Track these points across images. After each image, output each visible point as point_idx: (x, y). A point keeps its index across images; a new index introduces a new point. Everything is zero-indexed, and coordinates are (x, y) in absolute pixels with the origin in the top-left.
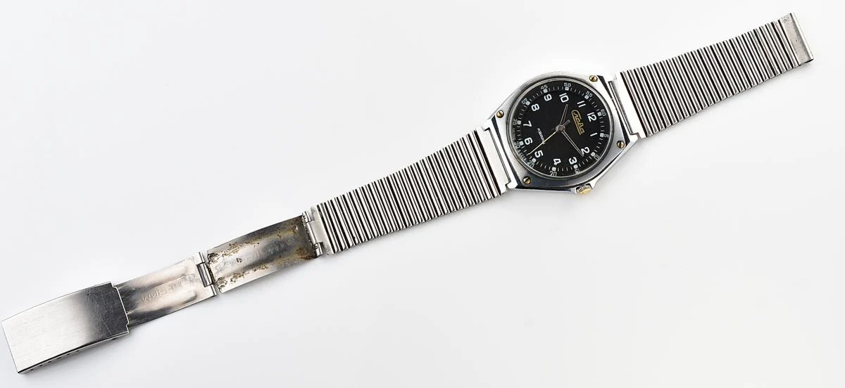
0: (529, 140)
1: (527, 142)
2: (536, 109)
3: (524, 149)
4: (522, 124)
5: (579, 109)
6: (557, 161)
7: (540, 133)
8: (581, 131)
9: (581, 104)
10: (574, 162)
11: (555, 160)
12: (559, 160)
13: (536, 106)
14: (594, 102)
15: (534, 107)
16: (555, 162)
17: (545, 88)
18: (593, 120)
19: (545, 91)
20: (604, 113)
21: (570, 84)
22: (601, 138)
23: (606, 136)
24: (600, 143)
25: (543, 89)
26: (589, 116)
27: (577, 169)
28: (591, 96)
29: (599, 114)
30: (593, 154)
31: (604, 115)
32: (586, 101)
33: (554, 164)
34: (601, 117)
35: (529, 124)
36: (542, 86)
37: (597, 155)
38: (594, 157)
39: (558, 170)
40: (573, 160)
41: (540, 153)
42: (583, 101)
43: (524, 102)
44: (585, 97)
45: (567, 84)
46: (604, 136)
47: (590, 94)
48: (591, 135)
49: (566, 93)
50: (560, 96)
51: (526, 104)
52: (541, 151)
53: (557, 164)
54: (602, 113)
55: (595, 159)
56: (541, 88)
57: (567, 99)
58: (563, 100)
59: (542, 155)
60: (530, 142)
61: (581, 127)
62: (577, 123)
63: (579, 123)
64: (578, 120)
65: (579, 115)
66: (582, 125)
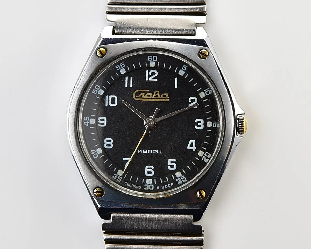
0: (149, 170)
1: (149, 173)
2: (111, 143)
3: (158, 181)
4: (123, 169)
5: (135, 88)
6: (192, 145)
8: (165, 98)
9: (129, 82)
10: (202, 124)
11: (189, 147)
12: (191, 141)
13: (107, 141)
14: (134, 65)
15: (108, 145)
16: (191, 148)
17: (88, 120)
18: (156, 75)
19: (93, 121)
20: (153, 59)
21: (97, 85)
22: (185, 75)
23: (186, 68)
24: (192, 80)
25: (89, 123)
26: (149, 78)
27: (214, 124)
28: (123, 65)
29: (152, 64)
30: (202, 95)
31: (156, 59)
32: (128, 74)
33: (193, 150)
34: (156, 64)
35: (128, 161)
36: (85, 123)
37: (205, 90)
38: (207, 95)
39: (204, 148)
40: (199, 124)
41: (172, 163)
42: (127, 78)
43: (96, 156)
44: (122, 74)
45: (95, 89)
46: (184, 71)
47: (121, 65)
48: (176, 87)
49: (107, 97)
50: (107, 105)
51: (99, 153)
52: (169, 160)
53: (195, 147)
54: (152, 61)
55: (209, 95)
56: (87, 125)
57: (114, 98)
58: (114, 103)
59: (176, 161)
60: (153, 169)
61: (159, 95)
62: (152, 98)
63: (154, 96)
64: (148, 96)
65: (143, 91)
66: (156, 93)
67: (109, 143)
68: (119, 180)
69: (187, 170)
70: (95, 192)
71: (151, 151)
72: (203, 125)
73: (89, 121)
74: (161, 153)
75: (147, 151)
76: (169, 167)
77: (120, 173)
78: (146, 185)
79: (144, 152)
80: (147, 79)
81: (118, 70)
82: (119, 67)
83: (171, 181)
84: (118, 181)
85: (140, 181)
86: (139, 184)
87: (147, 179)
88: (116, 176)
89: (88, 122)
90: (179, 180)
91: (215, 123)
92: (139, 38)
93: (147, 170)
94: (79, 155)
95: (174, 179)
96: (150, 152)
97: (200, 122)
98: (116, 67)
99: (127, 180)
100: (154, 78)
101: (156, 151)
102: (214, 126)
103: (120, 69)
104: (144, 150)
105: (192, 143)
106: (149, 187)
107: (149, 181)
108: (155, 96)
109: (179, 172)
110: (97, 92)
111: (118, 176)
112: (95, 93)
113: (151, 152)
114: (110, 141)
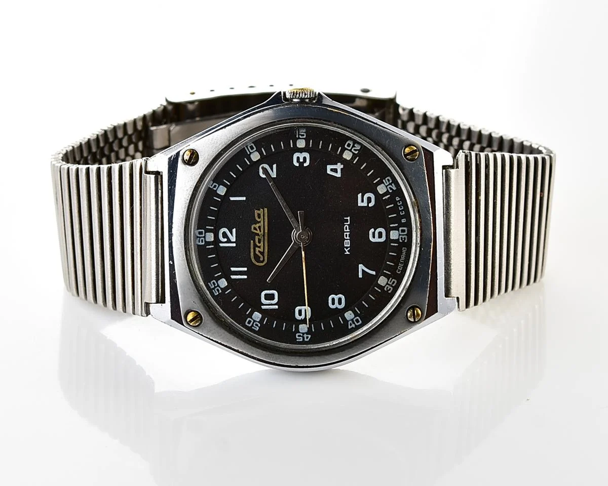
0: (376, 236)
1: (380, 235)
2: (336, 297)
3: (393, 221)
4: (376, 277)
6: (335, 170)
7: (347, 243)
8: (262, 215)
9: (239, 272)
10: (301, 156)
11: (339, 175)
12: (329, 172)
13: (333, 303)
14: (213, 266)
15: (340, 303)
16: (339, 171)
17: (302, 335)
18: (227, 230)
19: (303, 328)
20: (201, 236)
21: (247, 324)
22: (225, 185)
23: (215, 184)
24: (232, 174)
25: (307, 333)
26: (232, 241)
27: (300, 137)
28: (214, 283)
29: (210, 237)
30: (255, 157)
31: (202, 232)
32: (227, 275)
33: (342, 167)
34: (210, 231)
35: (363, 270)
36: (306, 340)
37: (248, 152)
38: (255, 149)
39: (339, 150)
40: (301, 160)
41: (364, 200)
42: (233, 277)
43: (357, 321)
44: (226, 284)
45: (252, 325)
46: (218, 187)
47: (213, 287)
48: (244, 198)
49: (263, 307)
50: (276, 307)
51: (353, 316)
52: (359, 205)
53: (337, 164)
54: (204, 237)
55: (255, 145)
56: (310, 336)
57: (266, 295)
58: (273, 295)
59: (360, 194)
60: (375, 230)
61: (258, 225)
62: (264, 236)
63: (260, 233)
64: (259, 242)
65: (252, 250)
66: (255, 229)
67: (336, 301)
68: (394, 282)
69: (374, 177)
70: (415, 319)
71: (346, 235)
72: (303, 153)
73: (302, 333)
74: (349, 218)
75: (347, 239)
76: (370, 205)
77: (382, 281)
78: (400, 239)
79: (349, 246)
80: (234, 245)
81: (220, 291)
82: (216, 289)
83: (392, 200)
84: (395, 284)
85: (393, 249)
86: (398, 250)
87: (391, 238)
88: (387, 288)
89: (305, 336)
90: (391, 189)
91: (299, 135)
92: (169, 261)
93: (377, 240)
94: (357, 347)
95: (389, 196)
96: (348, 236)
97: (298, 158)
98: (216, 294)
99: (393, 269)
100: (232, 234)
101: (345, 226)
102: (303, 135)
103: (219, 287)
104: (345, 246)
105: (332, 170)
106: (404, 235)
107: (394, 235)
108: (260, 231)
109: (378, 189)
110: (257, 323)
111: (387, 284)
112: (259, 325)
113: (348, 234)
114: (333, 300)
